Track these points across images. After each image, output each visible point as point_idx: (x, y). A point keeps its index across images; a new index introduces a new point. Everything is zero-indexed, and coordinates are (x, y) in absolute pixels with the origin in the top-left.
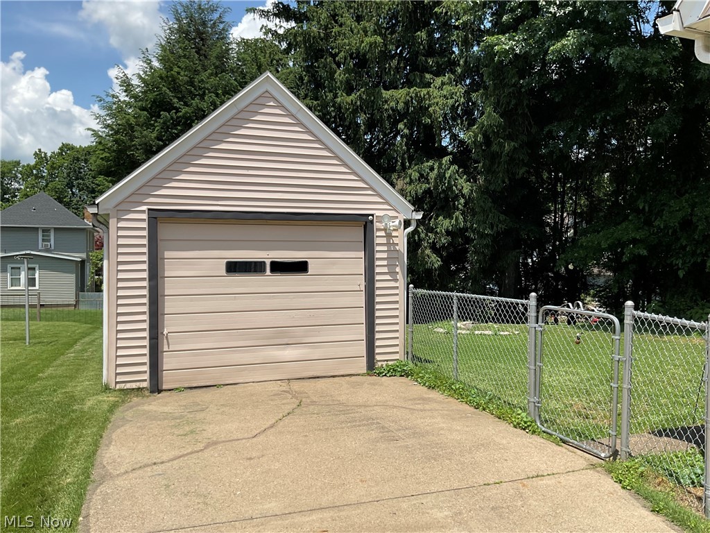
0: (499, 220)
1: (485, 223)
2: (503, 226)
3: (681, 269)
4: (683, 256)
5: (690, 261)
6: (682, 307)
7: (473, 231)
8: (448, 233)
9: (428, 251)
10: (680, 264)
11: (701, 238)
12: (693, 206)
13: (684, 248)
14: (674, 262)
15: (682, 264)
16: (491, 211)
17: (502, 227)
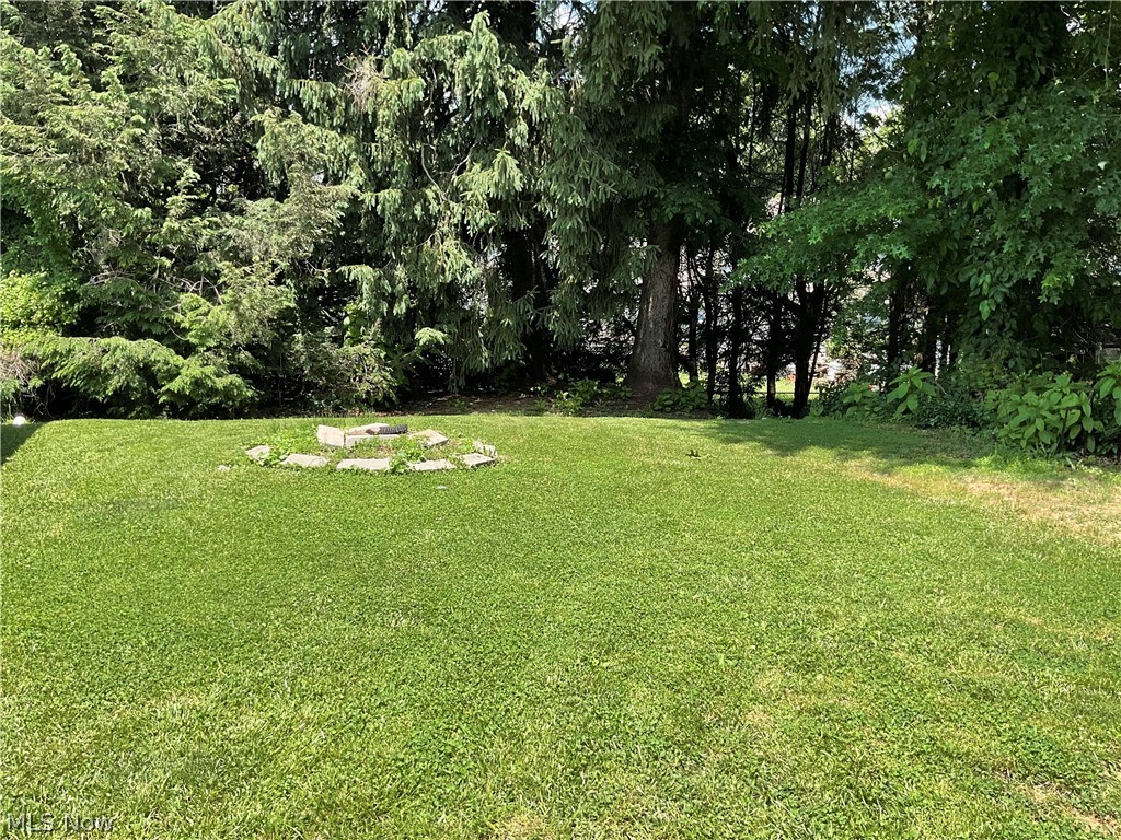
0: (602, 173)
1: (572, 180)
2: (609, 189)
3: (986, 298)
4: (995, 266)
5: (1011, 276)
6: (980, 383)
7: (552, 200)
8: (494, 203)
9: (450, 244)
10: (985, 286)
11: (1040, 222)
12: (1025, 139)
13: (996, 245)
14: (972, 282)
15: (991, 286)
16: (583, 151)
17: (606, 190)
